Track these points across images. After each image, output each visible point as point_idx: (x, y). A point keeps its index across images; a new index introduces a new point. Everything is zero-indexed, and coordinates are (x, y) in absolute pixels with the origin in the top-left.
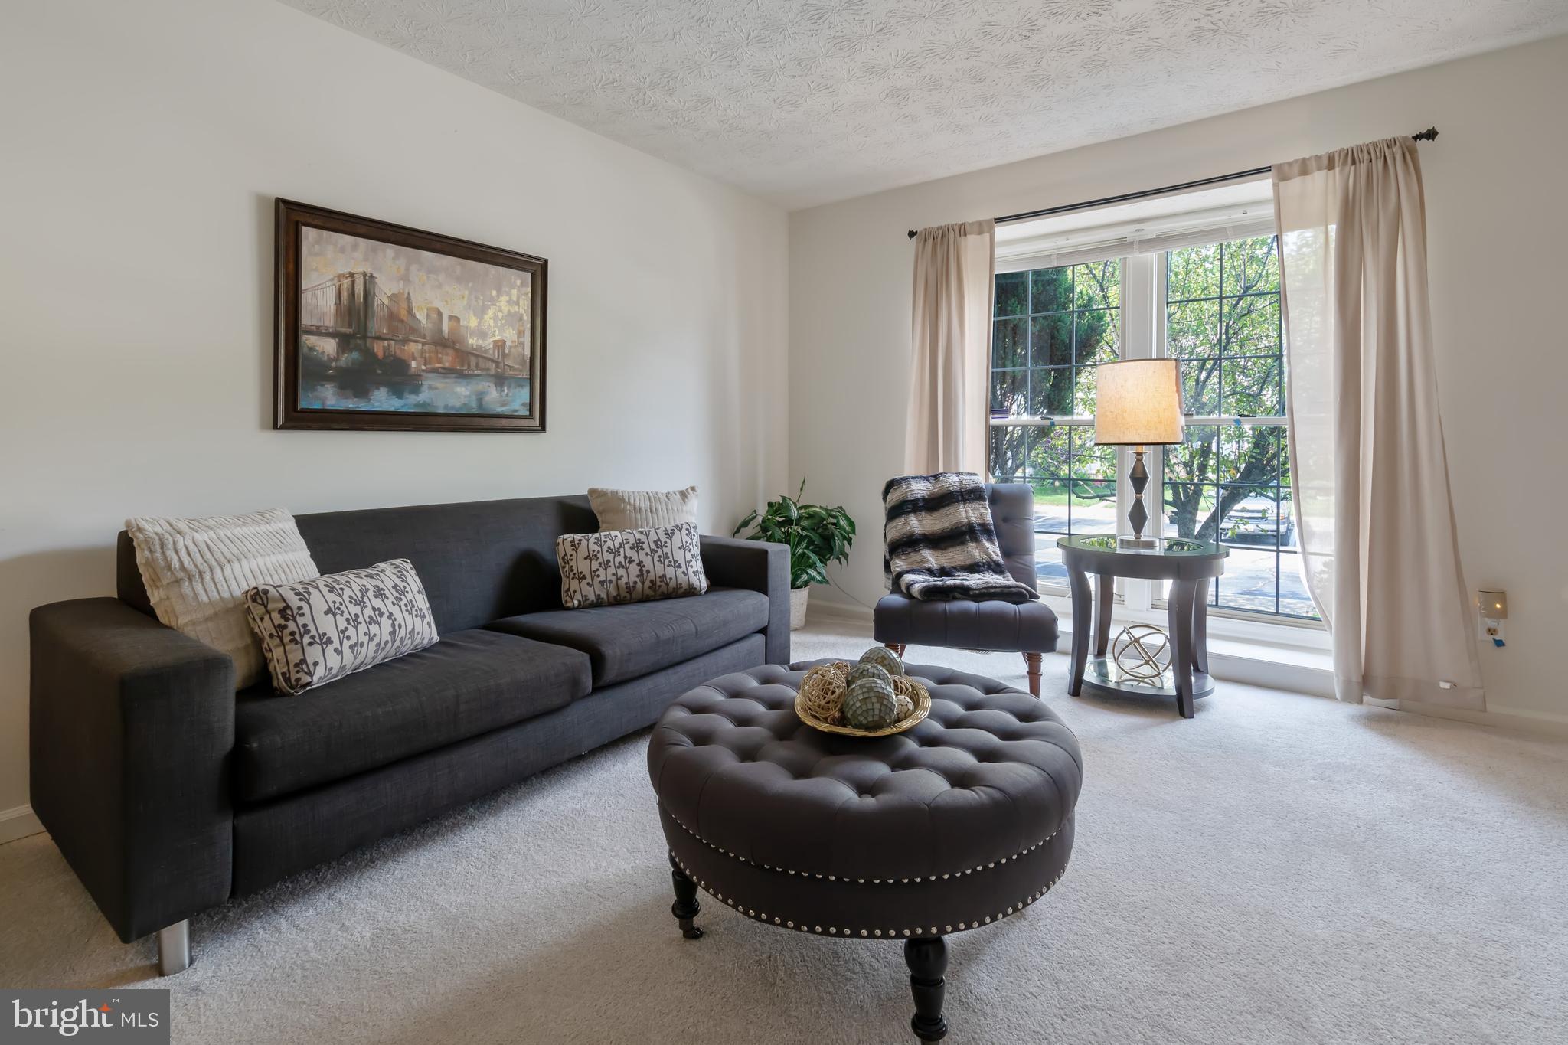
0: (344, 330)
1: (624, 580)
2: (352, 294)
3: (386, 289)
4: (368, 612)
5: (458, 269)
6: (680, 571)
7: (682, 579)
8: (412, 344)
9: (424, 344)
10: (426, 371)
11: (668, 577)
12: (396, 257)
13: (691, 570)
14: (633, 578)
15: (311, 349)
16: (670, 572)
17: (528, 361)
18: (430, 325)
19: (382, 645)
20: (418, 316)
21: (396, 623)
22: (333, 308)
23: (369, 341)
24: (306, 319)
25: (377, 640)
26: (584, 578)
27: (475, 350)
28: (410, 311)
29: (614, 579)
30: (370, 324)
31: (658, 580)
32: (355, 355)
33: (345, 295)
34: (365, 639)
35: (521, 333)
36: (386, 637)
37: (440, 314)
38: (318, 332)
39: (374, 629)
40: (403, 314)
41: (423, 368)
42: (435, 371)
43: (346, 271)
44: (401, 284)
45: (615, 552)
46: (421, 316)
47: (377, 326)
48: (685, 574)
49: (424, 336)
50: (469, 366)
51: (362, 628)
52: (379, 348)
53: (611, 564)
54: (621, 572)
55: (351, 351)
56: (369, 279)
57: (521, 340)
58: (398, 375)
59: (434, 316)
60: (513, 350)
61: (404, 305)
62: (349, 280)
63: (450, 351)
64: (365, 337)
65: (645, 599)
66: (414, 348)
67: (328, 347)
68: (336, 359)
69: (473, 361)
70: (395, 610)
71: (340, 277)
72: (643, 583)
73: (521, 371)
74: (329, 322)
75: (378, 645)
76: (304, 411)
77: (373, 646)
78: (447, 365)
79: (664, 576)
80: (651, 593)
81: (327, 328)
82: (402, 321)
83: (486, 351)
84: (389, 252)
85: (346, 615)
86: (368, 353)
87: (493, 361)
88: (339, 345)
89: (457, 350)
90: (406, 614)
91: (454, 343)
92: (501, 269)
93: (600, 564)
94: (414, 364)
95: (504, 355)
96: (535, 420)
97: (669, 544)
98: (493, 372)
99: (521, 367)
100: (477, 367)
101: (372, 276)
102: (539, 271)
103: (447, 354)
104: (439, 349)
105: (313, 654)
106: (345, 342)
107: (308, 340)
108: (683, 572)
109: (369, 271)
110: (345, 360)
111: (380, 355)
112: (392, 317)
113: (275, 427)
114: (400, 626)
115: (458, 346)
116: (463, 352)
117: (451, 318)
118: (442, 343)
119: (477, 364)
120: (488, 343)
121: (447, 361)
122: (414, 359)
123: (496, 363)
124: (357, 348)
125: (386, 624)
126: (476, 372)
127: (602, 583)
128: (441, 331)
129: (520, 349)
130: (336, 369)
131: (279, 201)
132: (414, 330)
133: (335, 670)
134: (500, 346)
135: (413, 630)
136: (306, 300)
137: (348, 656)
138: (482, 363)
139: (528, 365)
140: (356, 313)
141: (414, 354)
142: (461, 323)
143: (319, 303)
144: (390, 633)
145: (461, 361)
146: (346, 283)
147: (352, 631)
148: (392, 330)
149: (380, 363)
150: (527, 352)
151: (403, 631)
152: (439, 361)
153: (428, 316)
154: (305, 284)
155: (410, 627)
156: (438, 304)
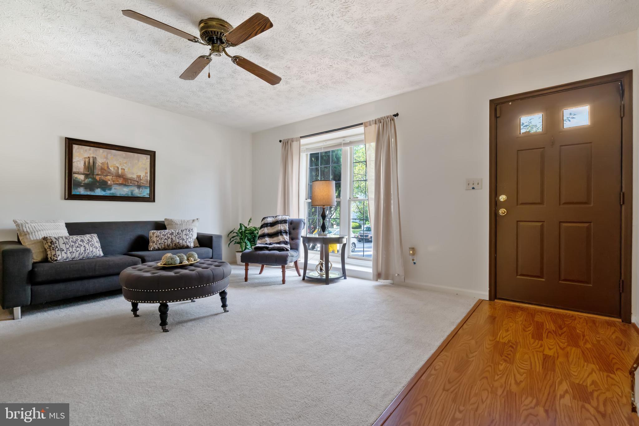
0: (87, 173)
2: (89, 162)
3: (99, 161)
4: (77, 245)
5: (124, 155)
8: (109, 176)
9: (112, 176)
11: (180, 243)
12: (103, 152)
13: (187, 241)
14: (169, 243)
15: (76, 178)
16: (181, 241)
17: (149, 181)
18: (115, 171)
19: (81, 253)
20: (111, 168)
22: (83, 166)
23: (94, 176)
24: (74, 170)
25: (79, 252)
26: (154, 242)
27: (130, 178)
28: (108, 167)
29: (163, 243)
30: (95, 171)
31: (177, 243)
32: (90, 179)
33: (87, 163)
34: (75, 251)
35: (146, 173)
36: (82, 251)
37: (118, 168)
38: (78, 173)
39: (78, 249)
40: (106, 168)
41: (113, 183)
42: (117, 184)
43: (87, 156)
44: (105, 160)
45: (165, 235)
46: (112, 169)
47: (96, 172)
49: (113, 174)
50: (128, 183)
51: (74, 248)
52: (98, 178)
53: (163, 239)
54: (166, 241)
55: (89, 178)
56: (95, 159)
57: (146, 175)
58: (104, 185)
59: (116, 168)
60: (143, 178)
61: (106, 166)
62: (88, 159)
63: (122, 179)
64: (93, 175)
65: (173, 249)
66: (109, 177)
67: (81, 177)
68: (84, 181)
69: (130, 181)
70: (87, 246)
71: (85, 158)
72: (172, 244)
73: (146, 184)
74: (82, 170)
75: (80, 253)
76: (74, 195)
77: (78, 253)
78: (120, 182)
79: (179, 242)
80: (175, 247)
81: (81, 172)
82: (105, 170)
83: (134, 178)
84: (101, 151)
85: (69, 245)
86: (94, 179)
87: (137, 181)
88: (85, 177)
89: (124, 178)
90: (90, 247)
92: (139, 155)
93: (160, 238)
94: (109, 182)
95: (140, 179)
96: (151, 198)
97: (181, 234)
98: (136, 184)
99: (146, 183)
100: (131, 183)
101: (95, 158)
102: (152, 155)
103: (120, 179)
104: (118, 178)
105: (58, 253)
106: (87, 176)
107: (75, 176)
108: (185, 242)
109: (94, 156)
110: (87, 181)
111: (98, 180)
112: (102, 169)
113: (65, 199)
114: (87, 249)
115: (124, 177)
116: (126, 178)
117: (122, 169)
118: (119, 176)
120: (135, 176)
121: (121, 181)
122: (109, 181)
124: (91, 178)
125: (82, 249)
126: (131, 184)
127: (159, 244)
128: (118, 172)
129: (146, 178)
130: (84, 183)
131: (66, 138)
132: (109, 173)
133: (65, 258)
134: (139, 177)
135: (92, 251)
136: (75, 165)
137: (69, 255)
138: (132, 182)
139: (149, 182)
140: (90, 168)
141: (109, 179)
142: (126, 170)
143: (79, 164)
144: (84, 251)
145: (125, 181)
146: (87, 160)
147: (70, 249)
148: (102, 173)
149: (98, 182)
150: (149, 178)
151: (88, 251)
152: (118, 181)
153: (114, 169)
154: (74, 160)
155: (91, 250)
156: (117, 165)
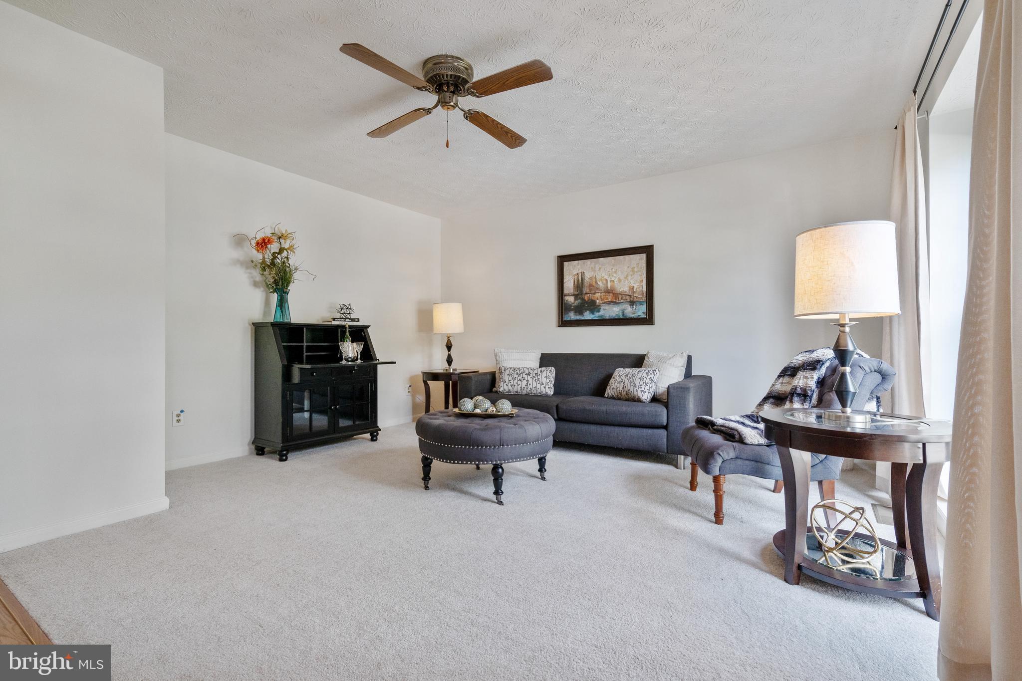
0: (576, 293)
1: (618, 389)
2: (578, 280)
3: (588, 276)
4: (520, 378)
5: (611, 261)
6: (636, 389)
7: (635, 393)
9: (601, 293)
10: (602, 303)
12: (591, 262)
13: (640, 389)
14: (621, 389)
15: (567, 301)
17: (645, 293)
18: (603, 286)
19: (523, 388)
20: (599, 283)
21: (529, 383)
22: (573, 286)
23: (583, 295)
24: (566, 292)
25: (520, 386)
27: (621, 292)
28: (596, 282)
30: (583, 289)
32: (579, 301)
33: (576, 281)
34: (516, 385)
35: (642, 281)
36: (524, 386)
37: (607, 281)
38: (569, 295)
39: (519, 382)
40: (594, 284)
43: (576, 273)
44: (593, 273)
47: (586, 290)
48: (637, 391)
49: (601, 290)
50: (619, 299)
51: (516, 381)
52: (586, 297)
54: (618, 385)
55: (578, 299)
56: (583, 274)
57: (641, 284)
58: (592, 306)
59: (605, 282)
60: (637, 289)
61: (594, 280)
63: (611, 294)
65: (627, 400)
66: (598, 295)
67: (571, 299)
68: (574, 303)
69: (620, 297)
70: (531, 381)
72: (624, 391)
73: (642, 298)
74: (572, 291)
76: (565, 321)
78: (610, 300)
79: (630, 390)
81: (571, 293)
82: (594, 286)
83: (625, 292)
84: (589, 262)
86: (583, 299)
87: (628, 295)
88: (575, 298)
89: (613, 294)
90: (534, 382)
91: (612, 291)
92: (631, 256)
94: (598, 301)
95: (634, 292)
96: (648, 320)
98: (629, 300)
99: (641, 296)
100: (622, 299)
101: (584, 273)
102: (649, 252)
103: (610, 296)
104: (607, 294)
105: (502, 384)
106: (576, 296)
107: (566, 298)
109: (583, 271)
110: (577, 303)
111: (587, 300)
112: (591, 285)
113: (559, 327)
114: (530, 384)
115: (614, 292)
116: (616, 294)
117: (611, 281)
118: (607, 291)
119: (622, 298)
120: (626, 289)
121: (610, 298)
122: (598, 299)
123: (630, 296)
124: (580, 298)
125: (525, 382)
126: (622, 301)
127: (613, 388)
128: (607, 287)
129: (641, 288)
130: (574, 306)
131: (558, 256)
132: (597, 289)
133: (507, 390)
134: (632, 288)
135: (536, 387)
136: (566, 285)
137: (510, 388)
138: (624, 298)
139: (645, 295)
140: (579, 286)
141: (598, 297)
142: (615, 283)
143: (569, 285)
144: (526, 385)
145: (615, 297)
146: (576, 277)
147: (512, 381)
148: (590, 290)
149: (587, 302)
150: (645, 289)
151: (531, 386)
152: (607, 299)
153: (602, 282)
154: (565, 281)
155: (534, 385)
156: (606, 277)
